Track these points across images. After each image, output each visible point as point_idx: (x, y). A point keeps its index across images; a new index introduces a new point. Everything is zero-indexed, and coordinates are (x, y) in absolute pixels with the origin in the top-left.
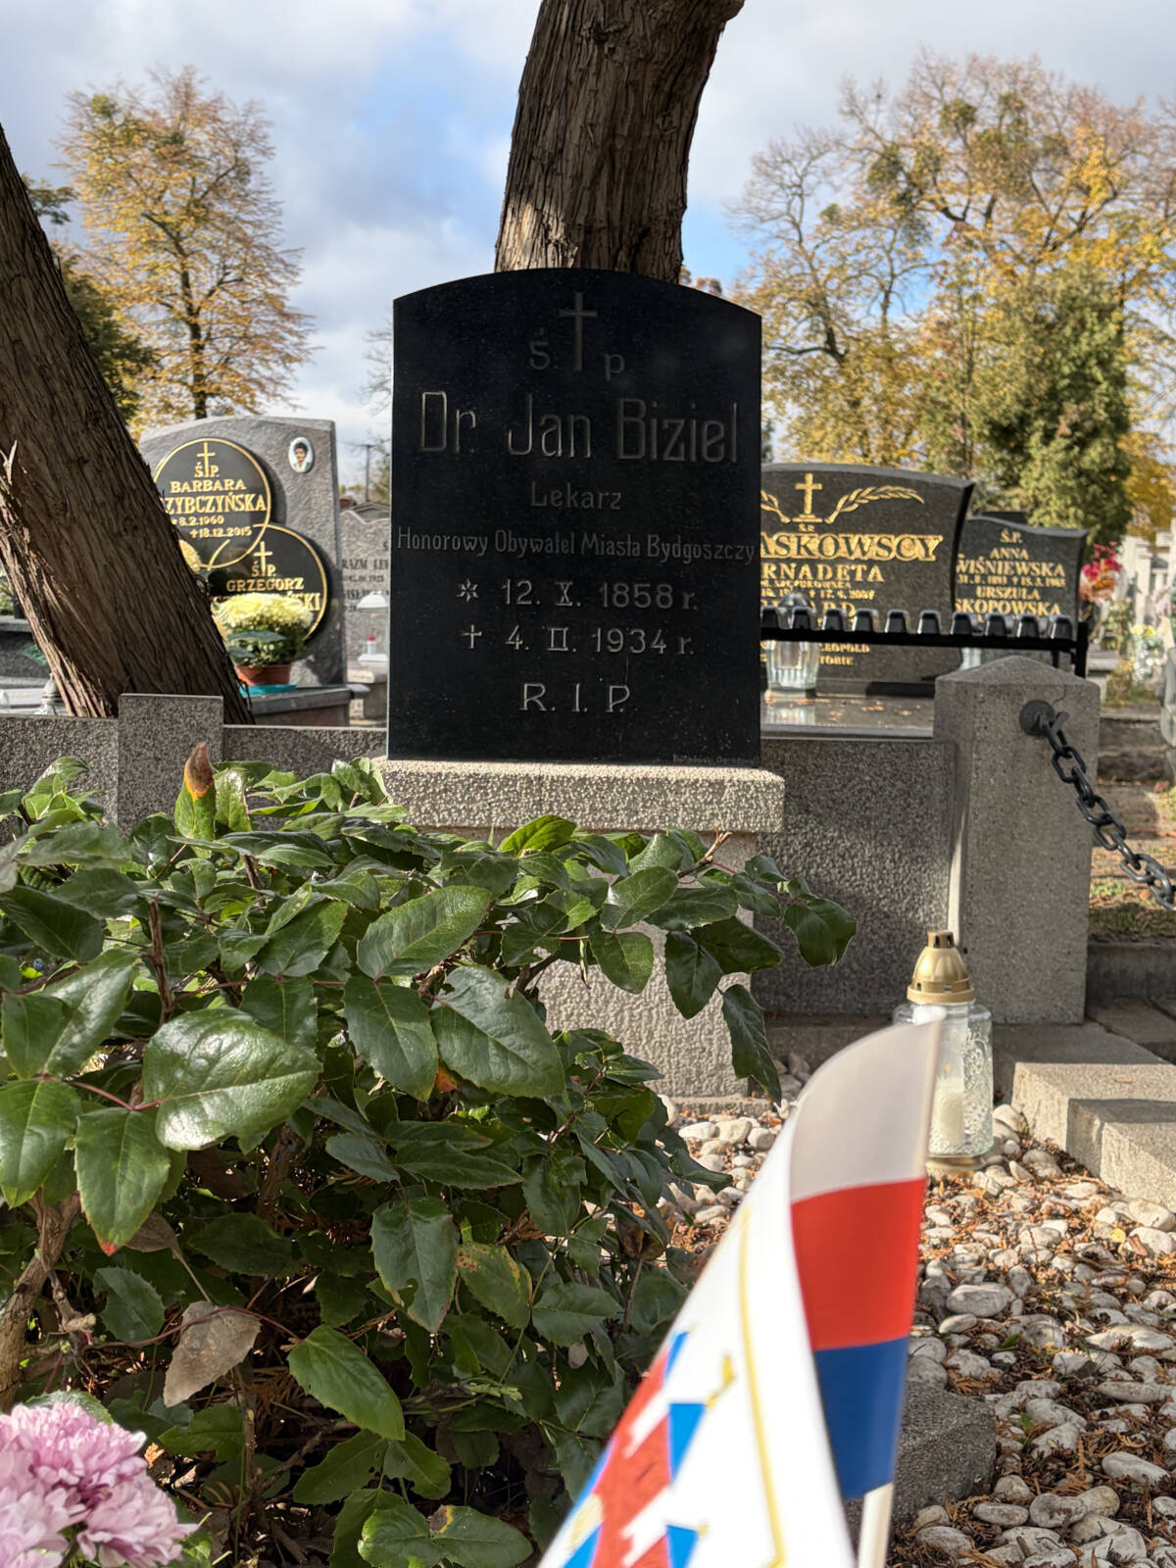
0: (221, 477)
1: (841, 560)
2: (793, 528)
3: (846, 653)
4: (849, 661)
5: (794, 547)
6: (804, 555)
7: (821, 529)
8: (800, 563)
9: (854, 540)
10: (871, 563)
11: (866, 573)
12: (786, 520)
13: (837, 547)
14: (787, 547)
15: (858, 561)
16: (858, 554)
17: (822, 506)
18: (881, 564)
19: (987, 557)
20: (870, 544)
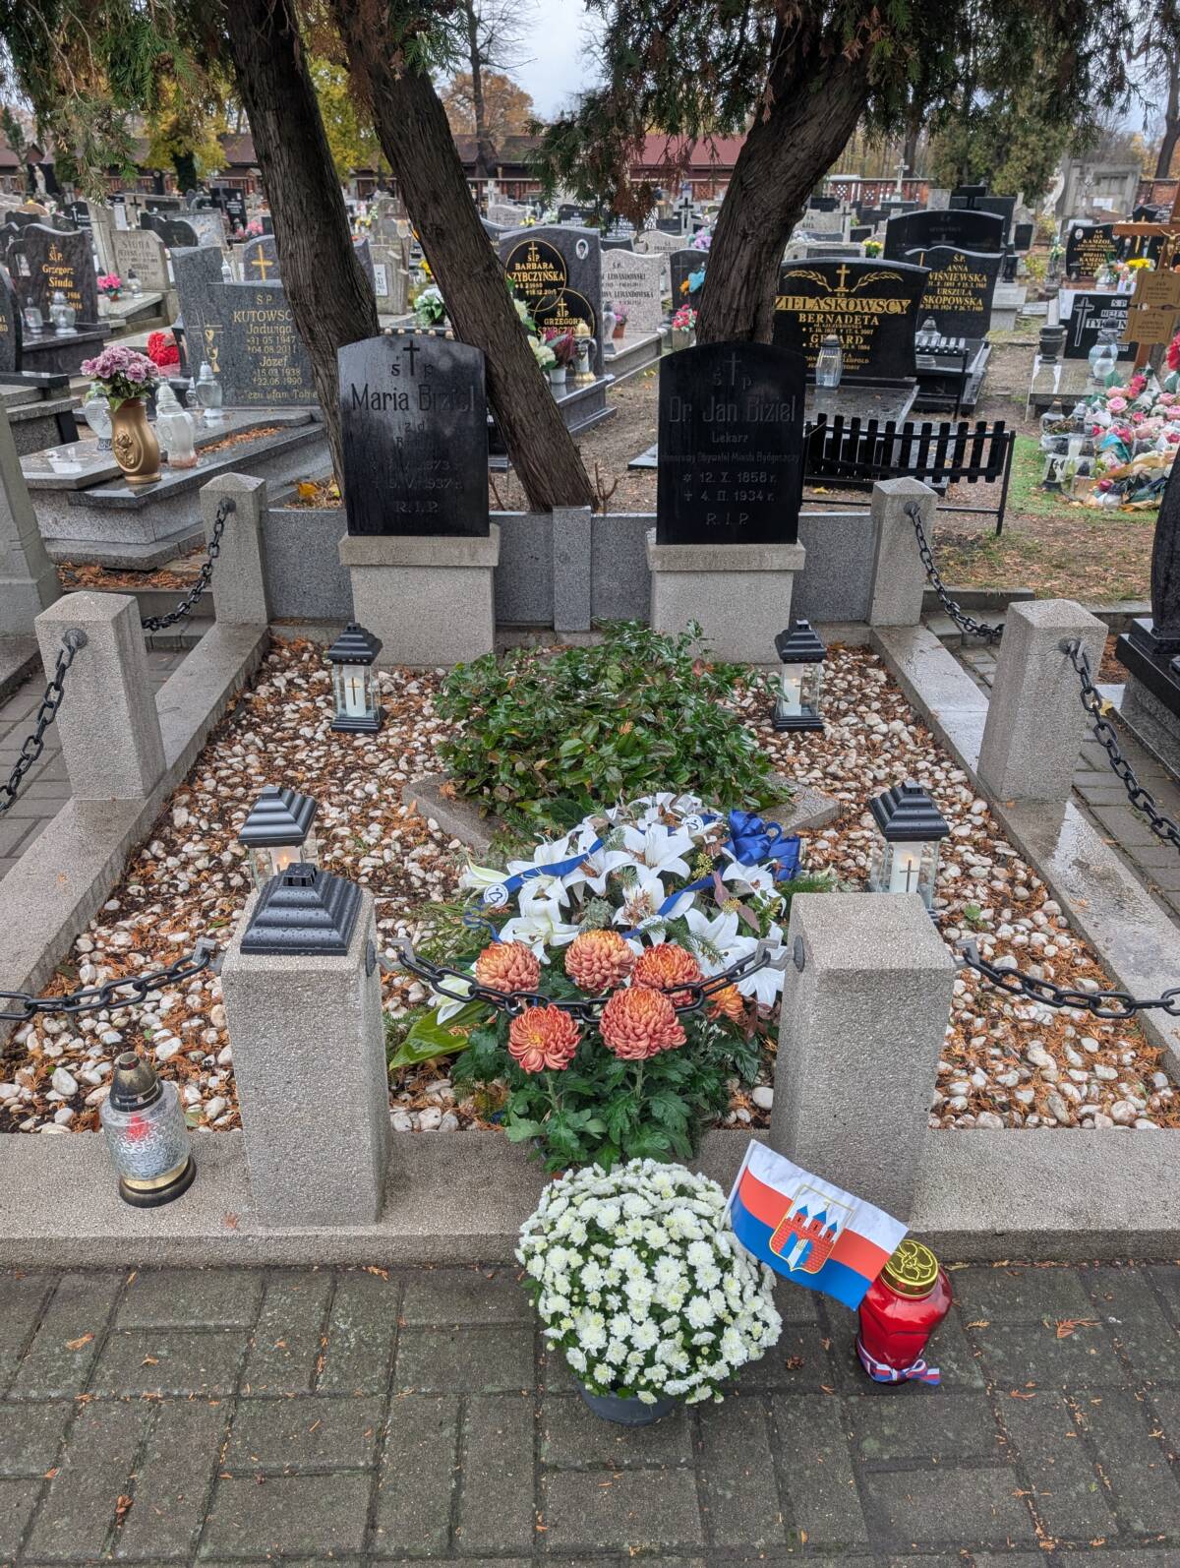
0: (541, 261)
1: (858, 313)
2: (834, 295)
3: (858, 364)
4: (858, 367)
5: (833, 305)
6: (839, 310)
7: (848, 295)
8: (836, 314)
9: (865, 301)
10: (873, 315)
11: (870, 321)
12: (830, 290)
13: (856, 305)
14: (830, 306)
15: (866, 314)
16: (866, 310)
17: (850, 281)
18: (878, 315)
19: (945, 271)
20: (875, 305)
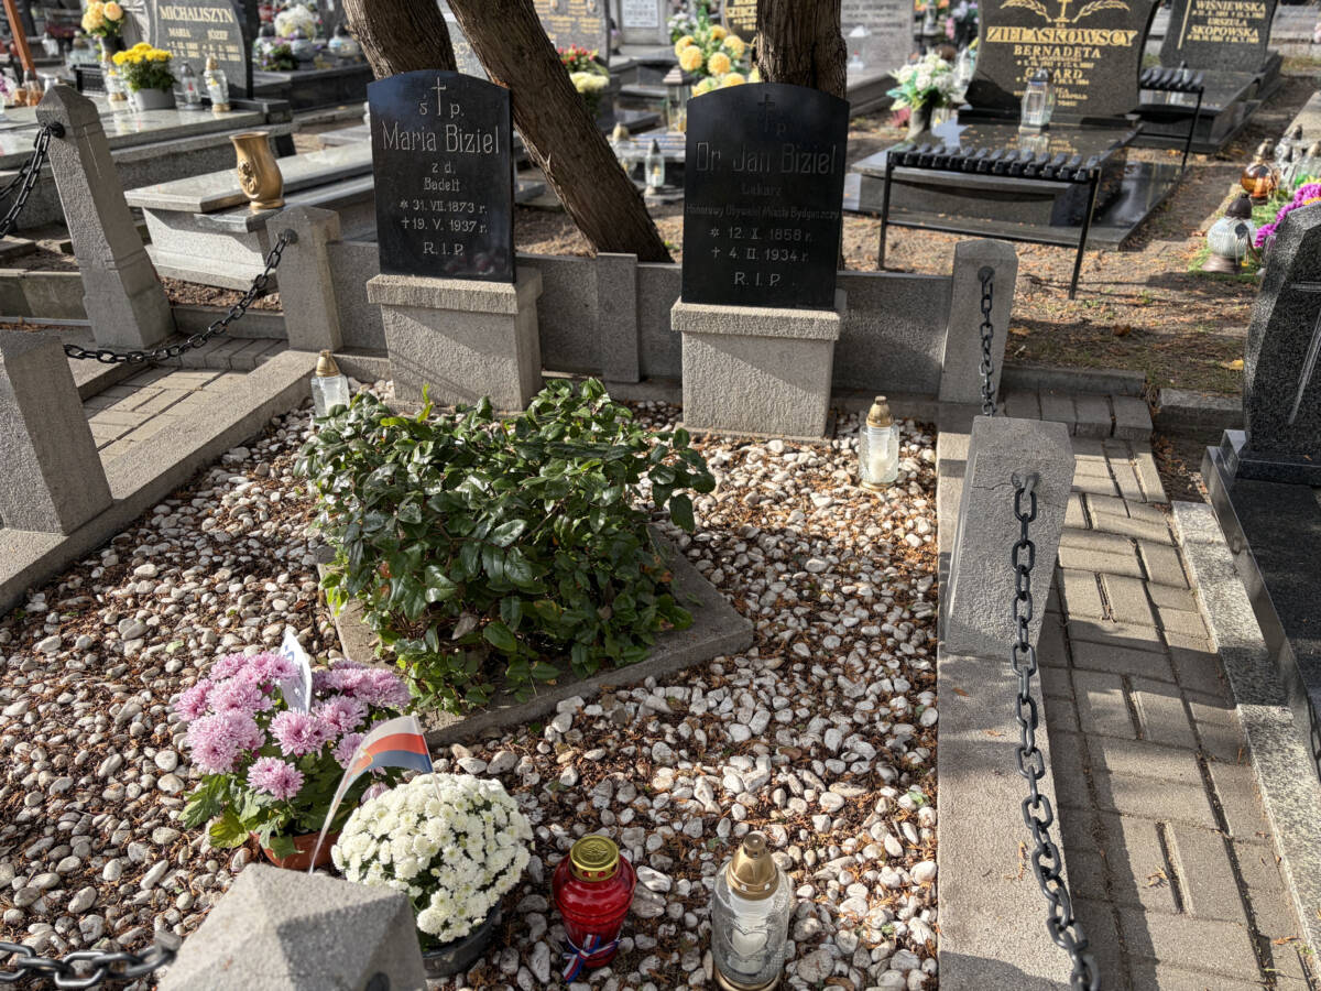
1: (1079, 45)
2: (1053, 25)
3: (1073, 100)
4: (1073, 104)
5: (1052, 36)
6: (1057, 41)
7: (1069, 26)
8: (1055, 46)
9: (1086, 32)
10: (1094, 47)
11: (1090, 53)
12: (1049, 20)
13: (1076, 37)
14: (1048, 37)
15: (1087, 46)
16: (1087, 41)
17: (1071, 12)
18: (1100, 47)
20: (1097, 36)
